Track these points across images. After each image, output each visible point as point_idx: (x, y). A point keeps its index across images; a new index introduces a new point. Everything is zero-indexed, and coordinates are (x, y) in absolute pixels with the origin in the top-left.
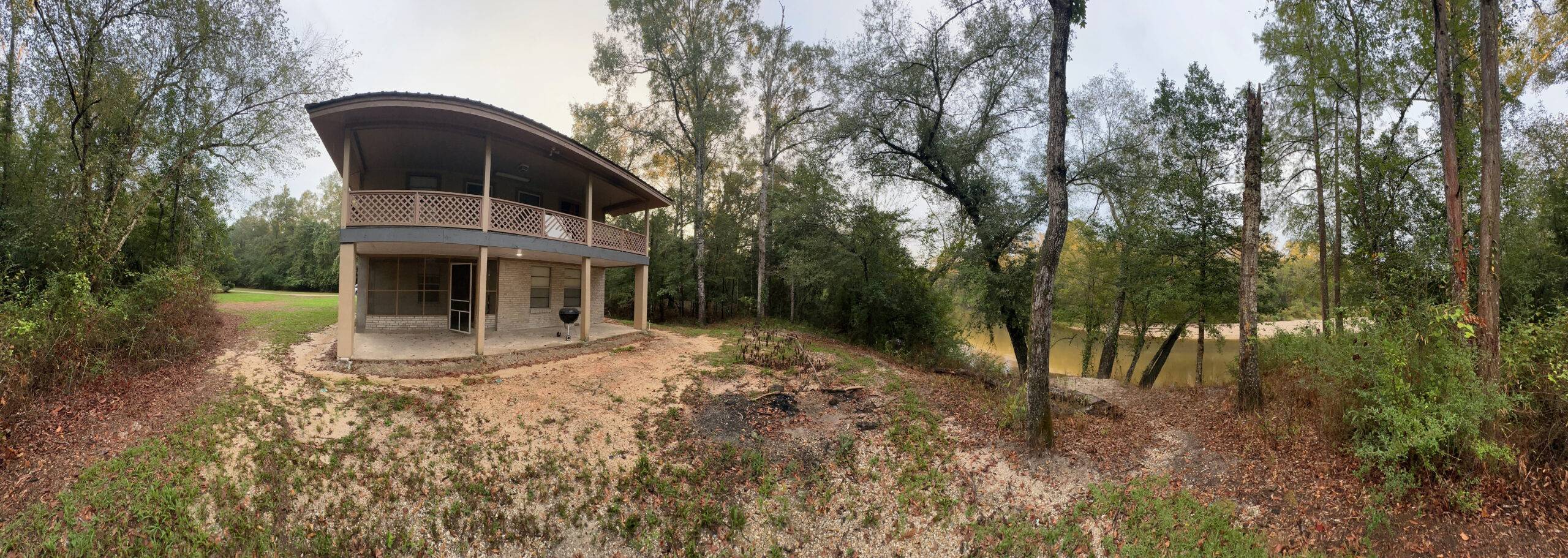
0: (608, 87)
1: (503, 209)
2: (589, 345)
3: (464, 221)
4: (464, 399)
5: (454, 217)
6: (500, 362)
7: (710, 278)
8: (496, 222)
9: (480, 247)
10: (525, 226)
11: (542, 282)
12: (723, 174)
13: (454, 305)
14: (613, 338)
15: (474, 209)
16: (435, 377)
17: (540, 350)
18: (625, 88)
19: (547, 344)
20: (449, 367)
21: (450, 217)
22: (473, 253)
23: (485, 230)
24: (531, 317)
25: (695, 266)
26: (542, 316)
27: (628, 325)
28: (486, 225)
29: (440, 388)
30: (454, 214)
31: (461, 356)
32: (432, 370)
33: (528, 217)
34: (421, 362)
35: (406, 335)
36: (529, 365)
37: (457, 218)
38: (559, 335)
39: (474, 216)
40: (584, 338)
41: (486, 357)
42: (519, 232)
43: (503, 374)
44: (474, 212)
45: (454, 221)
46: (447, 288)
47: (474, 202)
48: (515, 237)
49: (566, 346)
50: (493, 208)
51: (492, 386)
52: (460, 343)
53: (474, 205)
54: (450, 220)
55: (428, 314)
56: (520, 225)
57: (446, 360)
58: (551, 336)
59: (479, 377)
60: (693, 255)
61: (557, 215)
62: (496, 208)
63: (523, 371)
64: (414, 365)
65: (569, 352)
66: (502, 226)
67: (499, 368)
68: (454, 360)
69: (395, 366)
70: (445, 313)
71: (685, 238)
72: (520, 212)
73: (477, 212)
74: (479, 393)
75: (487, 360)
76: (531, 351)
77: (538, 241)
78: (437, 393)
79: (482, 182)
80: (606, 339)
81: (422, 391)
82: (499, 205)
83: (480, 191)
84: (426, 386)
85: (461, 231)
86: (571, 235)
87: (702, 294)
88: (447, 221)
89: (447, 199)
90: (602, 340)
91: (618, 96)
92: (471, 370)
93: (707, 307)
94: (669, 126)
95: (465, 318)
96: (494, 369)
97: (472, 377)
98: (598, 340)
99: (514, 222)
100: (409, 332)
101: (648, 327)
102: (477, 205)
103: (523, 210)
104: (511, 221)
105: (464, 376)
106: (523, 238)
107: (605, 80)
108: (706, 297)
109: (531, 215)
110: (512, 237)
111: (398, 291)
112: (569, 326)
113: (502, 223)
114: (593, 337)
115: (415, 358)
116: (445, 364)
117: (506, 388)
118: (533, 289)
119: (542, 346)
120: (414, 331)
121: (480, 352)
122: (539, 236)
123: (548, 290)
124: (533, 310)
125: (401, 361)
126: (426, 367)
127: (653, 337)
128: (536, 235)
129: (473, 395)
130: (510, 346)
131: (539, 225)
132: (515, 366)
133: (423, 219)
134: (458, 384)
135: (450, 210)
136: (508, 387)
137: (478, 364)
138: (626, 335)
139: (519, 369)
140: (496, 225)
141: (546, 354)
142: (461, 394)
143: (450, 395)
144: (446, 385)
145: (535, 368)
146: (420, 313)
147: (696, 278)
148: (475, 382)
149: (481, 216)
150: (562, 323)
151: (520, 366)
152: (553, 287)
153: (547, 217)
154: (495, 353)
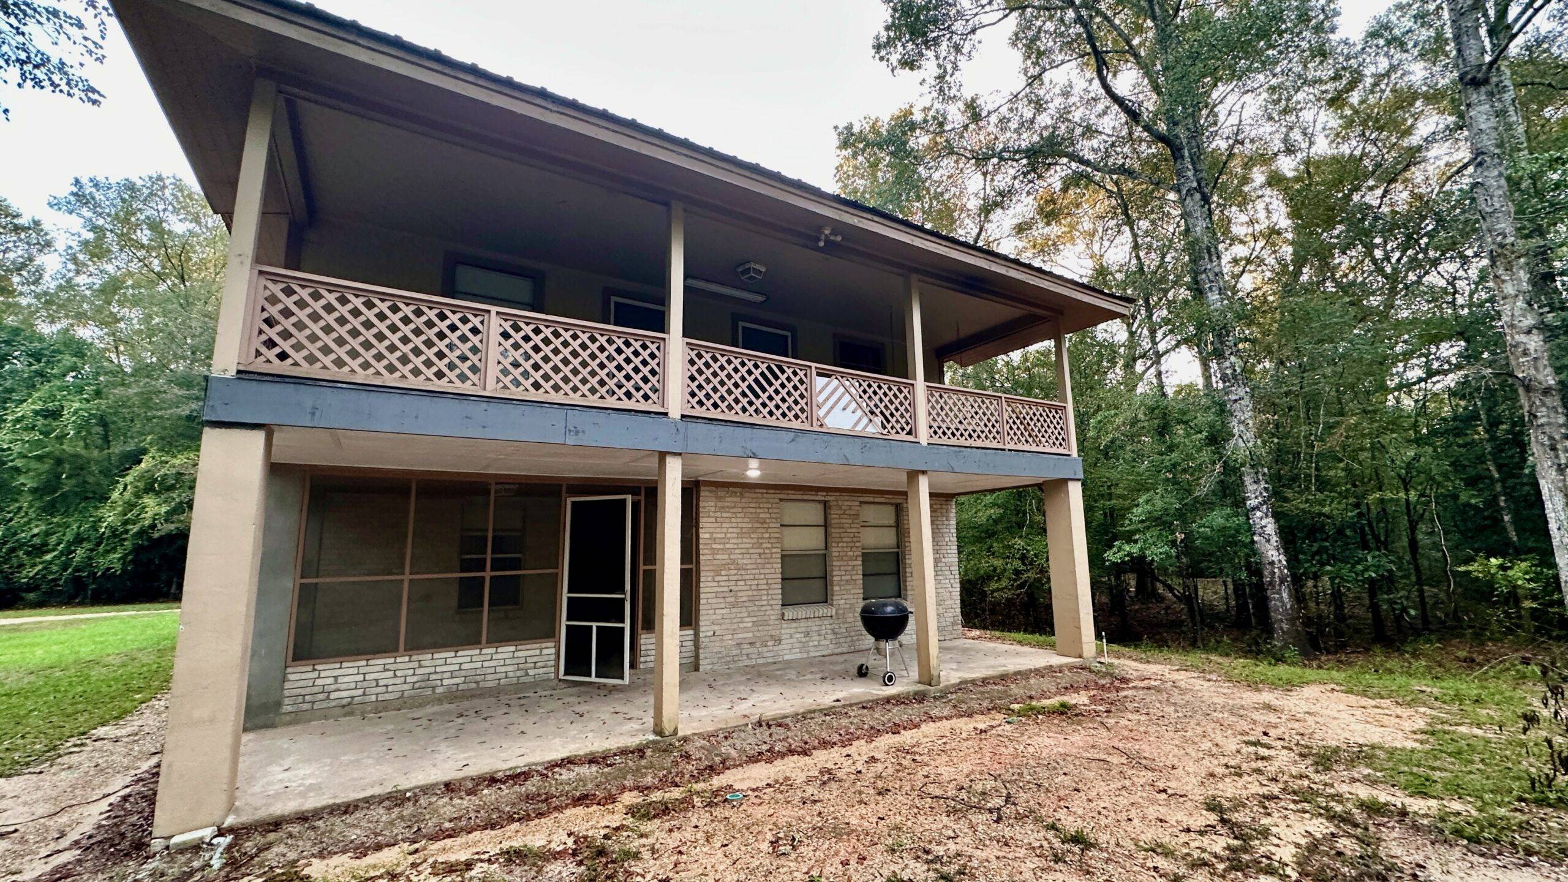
0: (917, 75)
1: (716, 366)
2: (943, 695)
3: (621, 393)
4: (646, 855)
5: (594, 381)
6: (726, 748)
7: (1298, 503)
8: (701, 395)
9: (663, 455)
10: (771, 405)
11: (808, 540)
12: (1275, 180)
13: (576, 609)
14: (1004, 678)
15: (645, 363)
16: (540, 815)
17: (827, 712)
18: (955, 67)
19: (840, 695)
20: (581, 780)
21: (584, 381)
22: (643, 470)
23: (675, 413)
24: (786, 630)
25: (1231, 470)
26: (813, 626)
27: (1040, 646)
28: (676, 402)
29: (560, 840)
30: (593, 373)
31: (613, 743)
32: (528, 798)
33: (777, 384)
34: (492, 780)
35: (430, 709)
36: (805, 753)
37: (602, 383)
38: (862, 673)
39: (645, 380)
40: (928, 678)
41: (685, 739)
42: (756, 420)
43: (741, 778)
44: (645, 371)
45: (593, 391)
46: (556, 564)
47: (644, 347)
48: (748, 431)
49: (888, 700)
50: (692, 362)
51: (718, 812)
52: (603, 710)
53: (645, 354)
54: (585, 389)
55: (497, 639)
56: (758, 403)
57: (568, 762)
58: (843, 675)
59: (676, 793)
60: (1217, 438)
61: (843, 375)
62: (700, 363)
63: (792, 767)
64: (470, 792)
65: (897, 714)
66: (715, 406)
67: (725, 765)
68: (592, 760)
69: (408, 810)
70: (550, 634)
71: (1170, 391)
72: (757, 373)
73: (653, 372)
74: (688, 834)
75: (690, 748)
76: (804, 716)
77: (803, 439)
78: (556, 856)
79: (664, 300)
80: (985, 681)
81: (510, 861)
82: (707, 357)
83: (659, 323)
84: (517, 843)
85: (615, 416)
86: (878, 420)
87: (1272, 552)
88: (575, 389)
89: (575, 337)
90: (973, 682)
91: (941, 90)
92: (649, 780)
93: (1299, 597)
94: (1077, 116)
95: (611, 643)
96: (712, 770)
97: (656, 796)
98: (964, 682)
99: (744, 394)
100: (440, 701)
101: (1100, 652)
102: (653, 356)
103: (763, 367)
104: (737, 392)
105: (630, 798)
106: (765, 433)
107: (909, 64)
108: (1293, 561)
109: (783, 378)
110: (739, 430)
111: (407, 577)
112: (889, 646)
113: (716, 397)
114: (950, 675)
115: (473, 771)
116: (565, 775)
117: (759, 812)
118: (787, 558)
119: (827, 701)
120: (454, 696)
121: (668, 728)
122: (806, 426)
123: (824, 558)
124: (790, 613)
125: (426, 790)
126: (507, 792)
127: (1124, 680)
128: (796, 424)
129: (672, 841)
130: (743, 708)
131: (804, 404)
132: (771, 756)
133: (507, 380)
134: (615, 820)
135: (584, 364)
136: (764, 809)
137: (668, 762)
138: (1038, 672)
139: (778, 762)
140: (701, 403)
141: (845, 722)
142: (635, 844)
143: (601, 852)
144: (581, 829)
145: (822, 758)
146: (473, 641)
147: (1239, 502)
148: (665, 810)
149: (663, 381)
150: (870, 640)
151: (783, 755)
152: (835, 551)
153: (820, 382)
154: (710, 728)
